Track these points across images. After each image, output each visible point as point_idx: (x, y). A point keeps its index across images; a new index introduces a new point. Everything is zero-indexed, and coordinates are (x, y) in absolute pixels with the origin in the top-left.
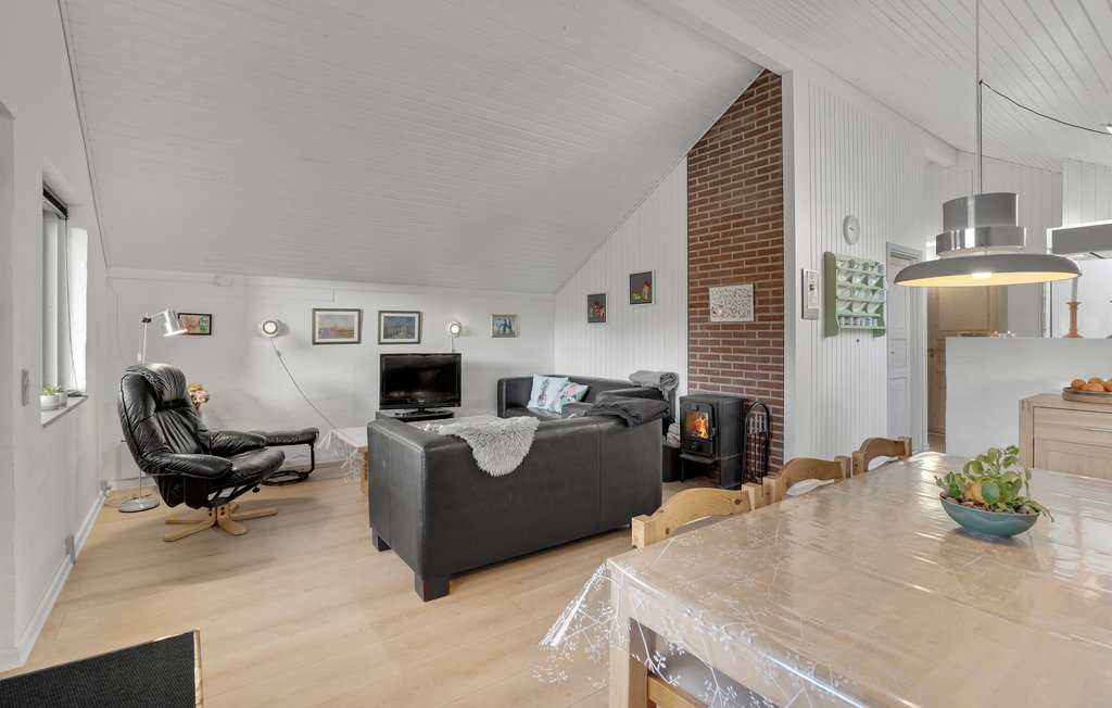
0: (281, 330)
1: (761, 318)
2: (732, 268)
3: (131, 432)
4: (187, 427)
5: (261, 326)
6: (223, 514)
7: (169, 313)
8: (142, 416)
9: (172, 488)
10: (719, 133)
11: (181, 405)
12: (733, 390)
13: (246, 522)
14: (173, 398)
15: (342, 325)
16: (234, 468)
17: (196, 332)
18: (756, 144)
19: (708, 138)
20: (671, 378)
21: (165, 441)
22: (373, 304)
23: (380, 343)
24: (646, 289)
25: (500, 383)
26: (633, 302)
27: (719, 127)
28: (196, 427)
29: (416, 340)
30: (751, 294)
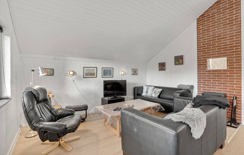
0: (74, 73)
1: (230, 68)
2: (217, 53)
3: (27, 115)
4: (48, 108)
5: (68, 72)
6: (62, 141)
7: (41, 68)
8: (31, 108)
9: (43, 135)
10: (211, 11)
11: (46, 101)
12: (217, 91)
13: (70, 143)
14: (43, 98)
15: (92, 72)
16: (67, 127)
17: (49, 75)
18: (228, 12)
19: (206, 13)
20: (192, 87)
21: (40, 116)
22: (100, 65)
23: (102, 77)
24: (181, 60)
25: (134, 88)
26: (176, 64)
27: (210, 9)
28: (51, 108)
29: (112, 76)
30: (226, 60)
